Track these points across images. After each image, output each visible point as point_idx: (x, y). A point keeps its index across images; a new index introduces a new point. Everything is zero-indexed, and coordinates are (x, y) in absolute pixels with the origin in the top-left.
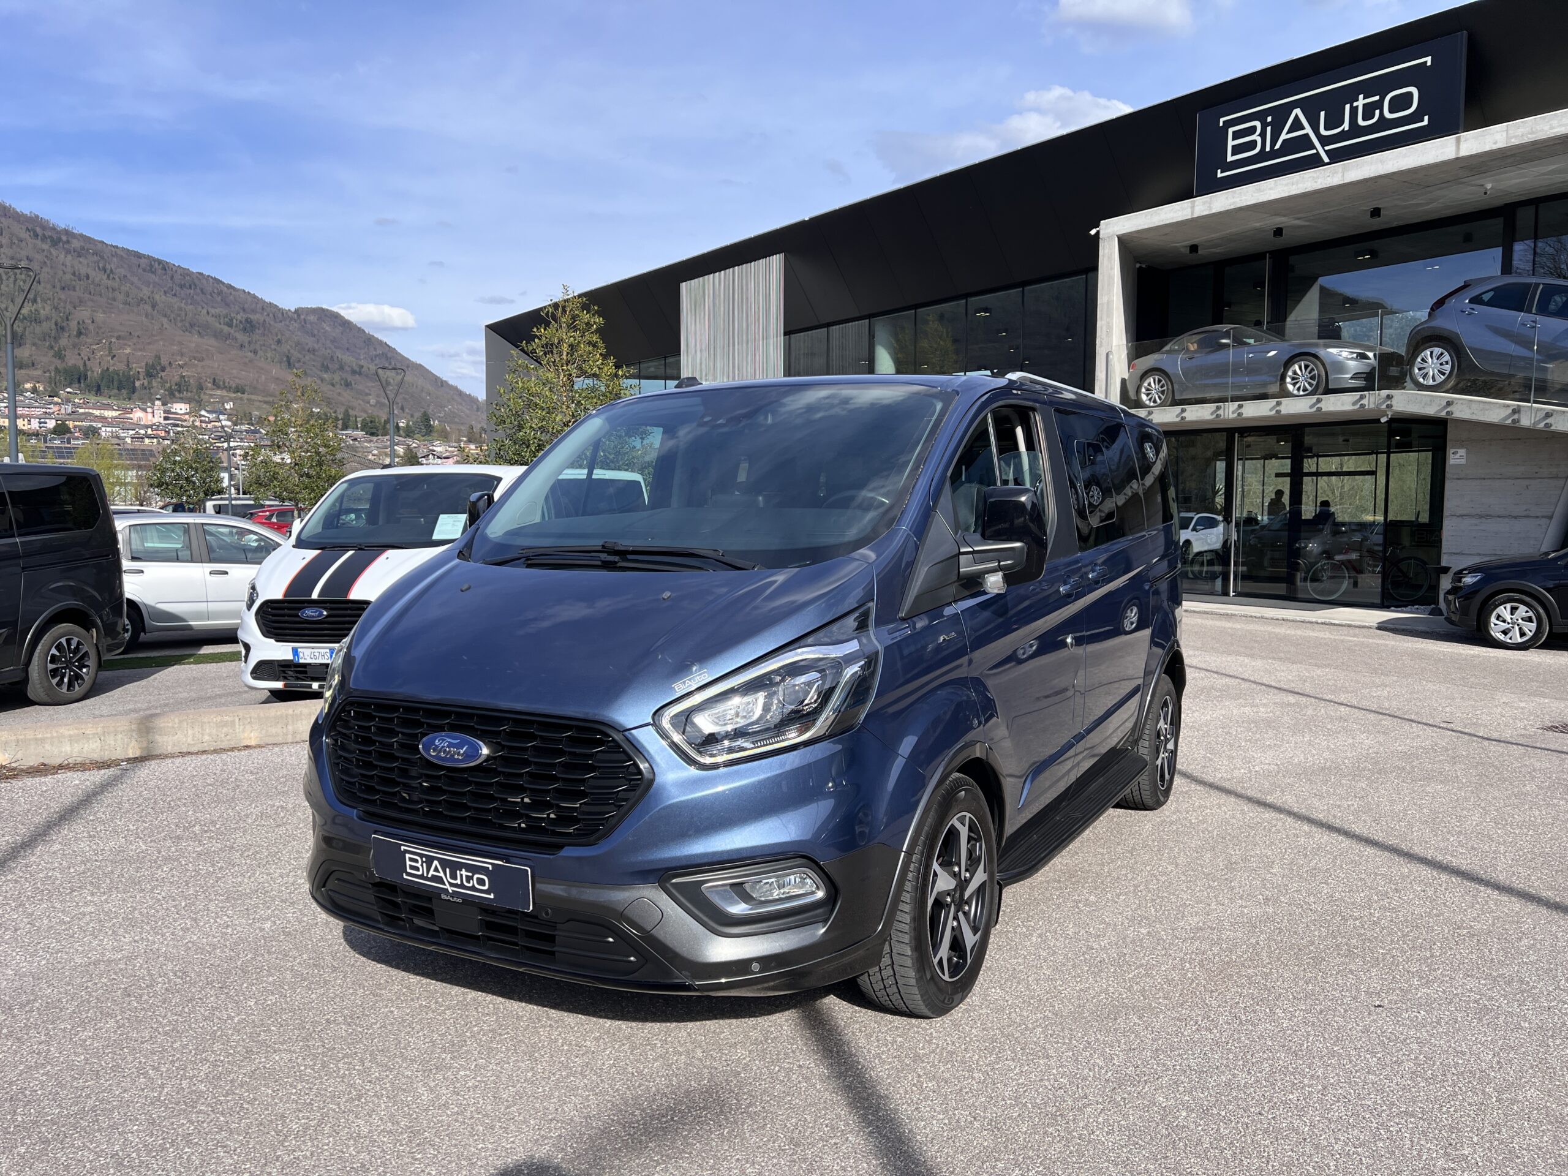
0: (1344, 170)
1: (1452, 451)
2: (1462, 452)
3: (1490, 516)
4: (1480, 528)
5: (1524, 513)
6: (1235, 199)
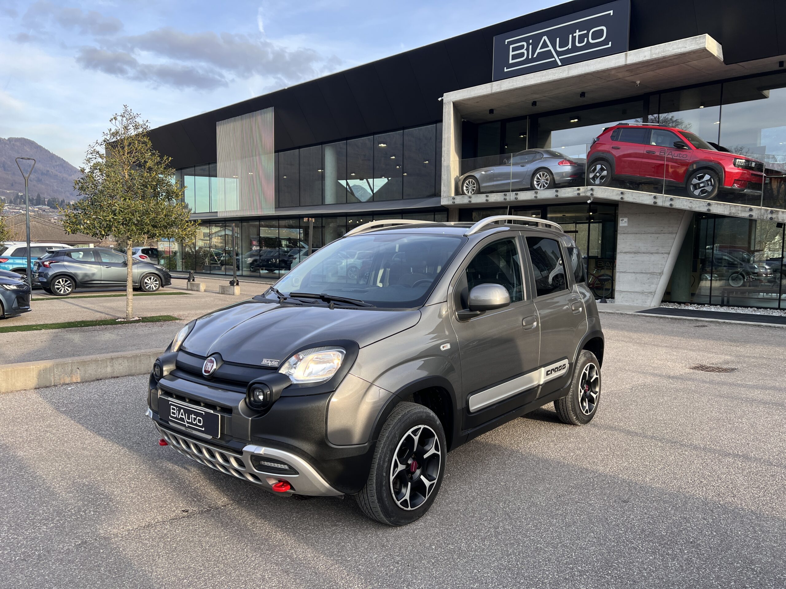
0: (569, 70)
1: (621, 219)
2: (626, 220)
3: (639, 252)
4: (635, 259)
5: (656, 251)
6: (513, 84)
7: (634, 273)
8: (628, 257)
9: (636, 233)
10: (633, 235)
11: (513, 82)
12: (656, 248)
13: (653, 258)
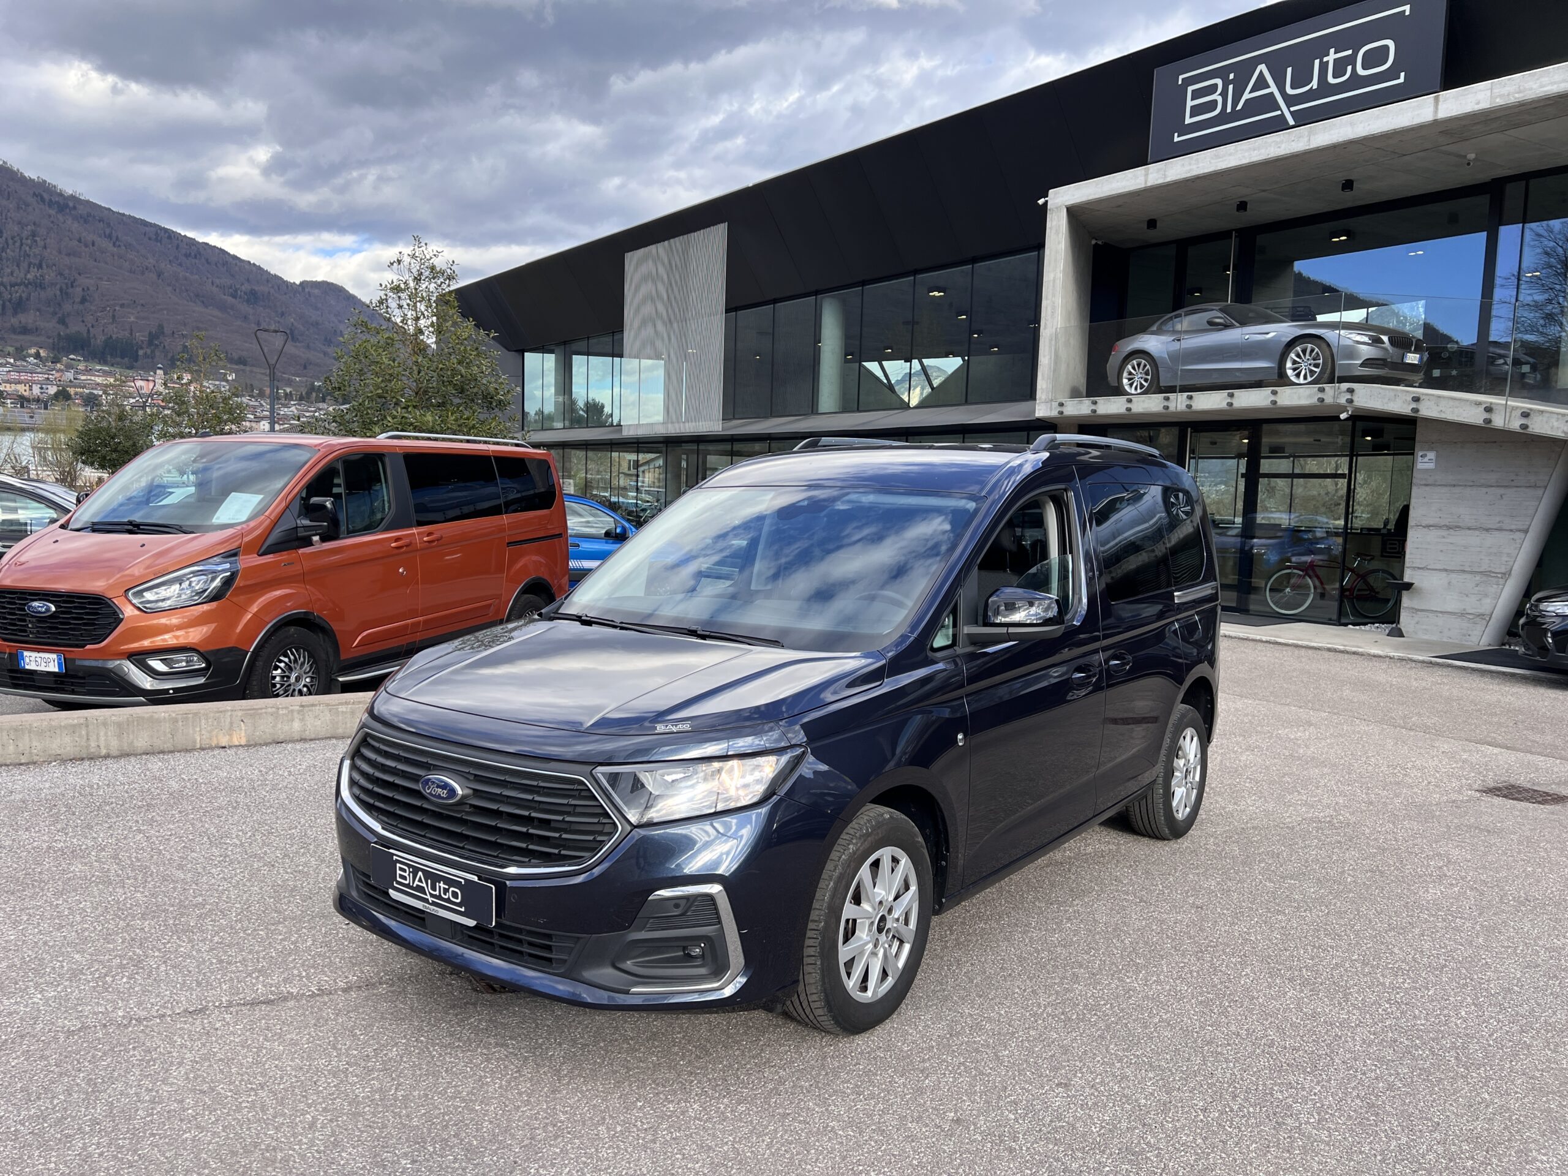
0: (1311, 134)
1: (1420, 454)
2: (1431, 455)
3: (1459, 527)
4: (1448, 541)
5: (1498, 526)
6: (1192, 167)
7: (1446, 570)
8: (1433, 535)
9: (1454, 486)
10: (1449, 488)
11: (1190, 164)
12: (1498, 519)
13: (1490, 539)
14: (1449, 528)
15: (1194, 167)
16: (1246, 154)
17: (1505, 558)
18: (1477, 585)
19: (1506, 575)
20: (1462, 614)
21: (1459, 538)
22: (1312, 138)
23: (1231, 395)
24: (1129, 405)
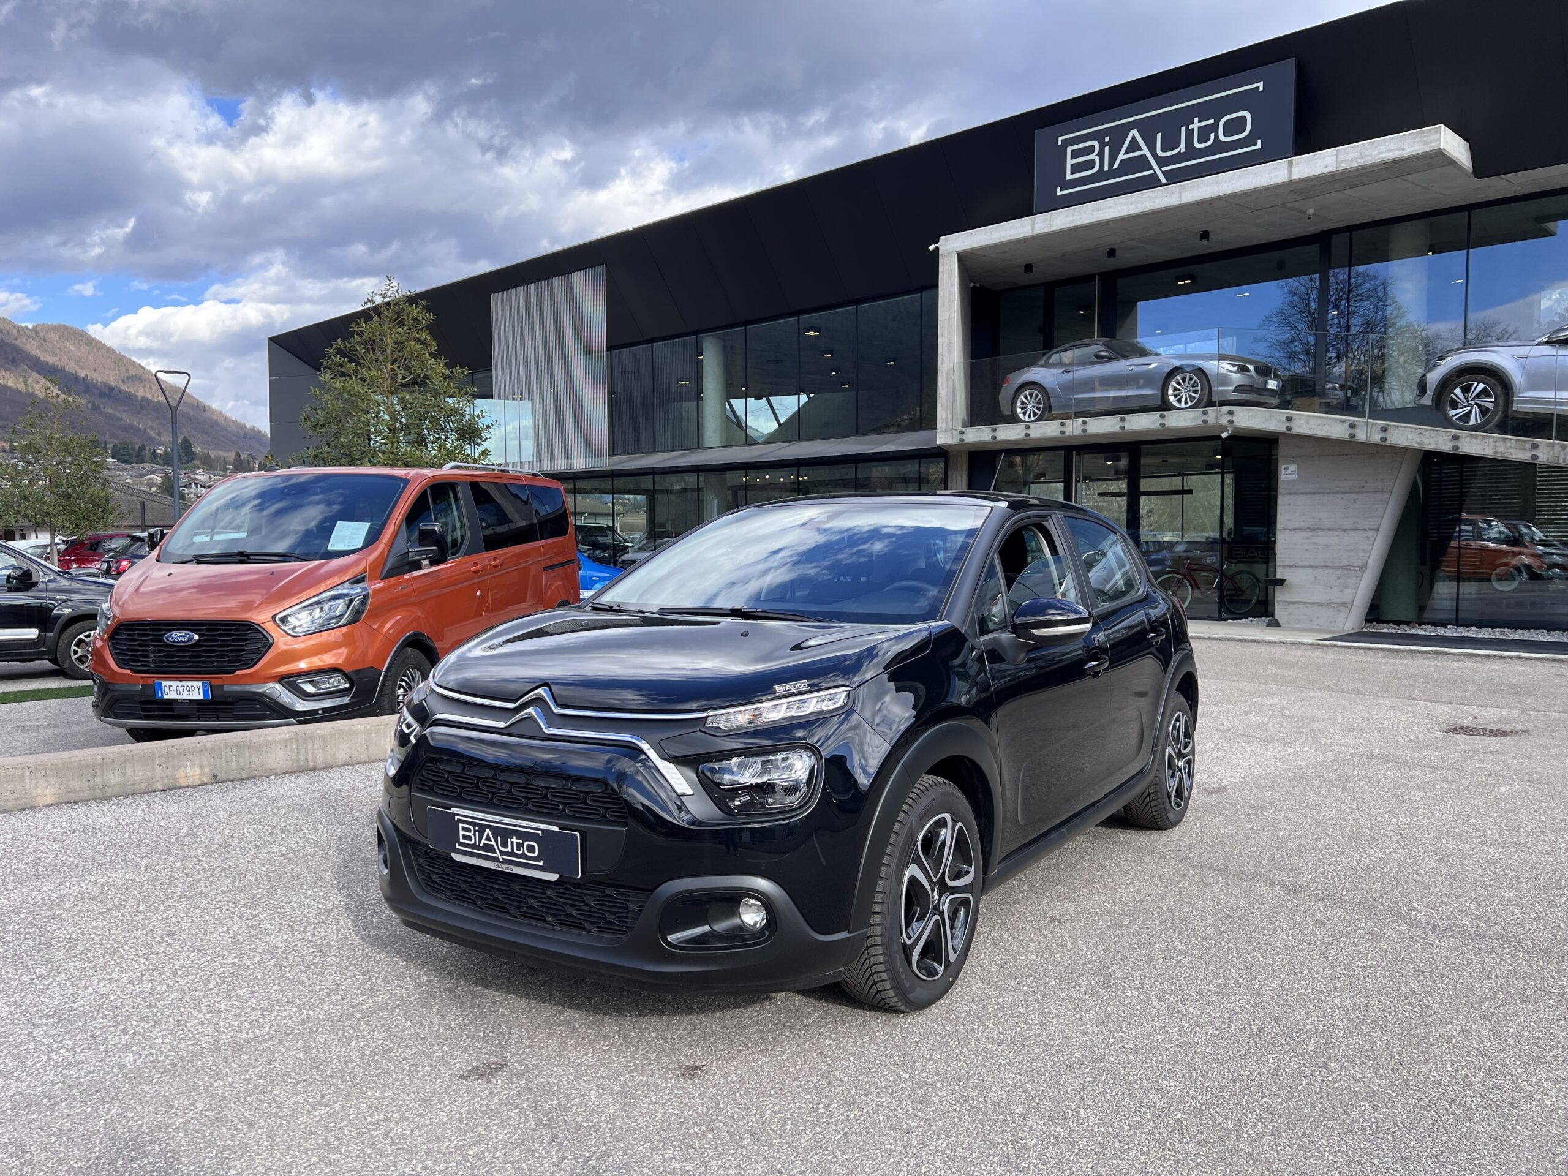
0: (1181, 191)
1: (1284, 467)
2: (1293, 468)
3: (1320, 529)
4: (1313, 541)
5: (1352, 526)
6: (1075, 218)
7: (1311, 567)
8: (1298, 537)
9: (1314, 493)
10: (1308, 496)
11: (1073, 215)
12: (1353, 520)
13: (1348, 538)
14: (1312, 530)
15: (1078, 218)
16: (1125, 207)
17: (1361, 554)
18: (1339, 578)
19: (1363, 568)
20: (1328, 604)
21: (1322, 538)
22: (1183, 194)
23: (1123, 420)
24: (1028, 431)
